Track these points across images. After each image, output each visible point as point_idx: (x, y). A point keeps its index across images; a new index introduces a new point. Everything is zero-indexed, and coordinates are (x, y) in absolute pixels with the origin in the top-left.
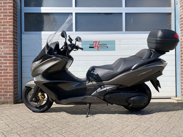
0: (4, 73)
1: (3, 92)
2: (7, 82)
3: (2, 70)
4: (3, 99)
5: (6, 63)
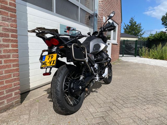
0: (5, 62)
3: (1, 57)
5: (8, 46)
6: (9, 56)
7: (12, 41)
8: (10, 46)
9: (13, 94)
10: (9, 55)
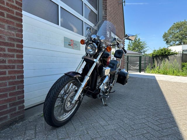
0: (10, 73)
1: (8, 106)
2: (14, 88)
3: (6, 67)
4: (9, 117)
5: (13, 56)
7: (17, 51)
8: (15, 56)
9: (17, 108)
10: (14, 65)
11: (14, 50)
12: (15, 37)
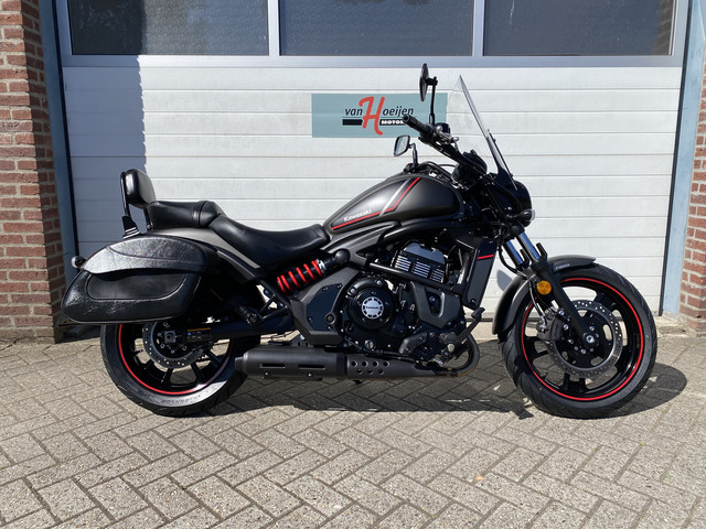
0: (8, 228)
4: (13, 323)
5: (12, 190)
6: (16, 215)
7: (22, 178)
8: (18, 191)
9: (32, 309)
10: (16, 212)
11: (13, 177)
12: (15, 145)
